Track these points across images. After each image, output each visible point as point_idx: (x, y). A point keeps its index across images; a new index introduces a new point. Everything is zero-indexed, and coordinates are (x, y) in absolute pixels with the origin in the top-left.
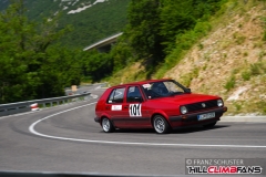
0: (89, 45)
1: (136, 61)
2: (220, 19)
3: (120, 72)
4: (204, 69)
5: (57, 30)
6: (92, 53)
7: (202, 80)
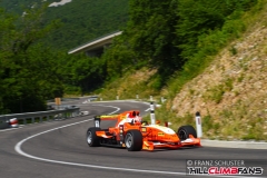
0: (74, 47)
1: (138, 69)
2: (257, 17)
3: (115, 82)
4: (240, 80)
5: (42, 24)
6: (79, 58)
7: (237, 94)
